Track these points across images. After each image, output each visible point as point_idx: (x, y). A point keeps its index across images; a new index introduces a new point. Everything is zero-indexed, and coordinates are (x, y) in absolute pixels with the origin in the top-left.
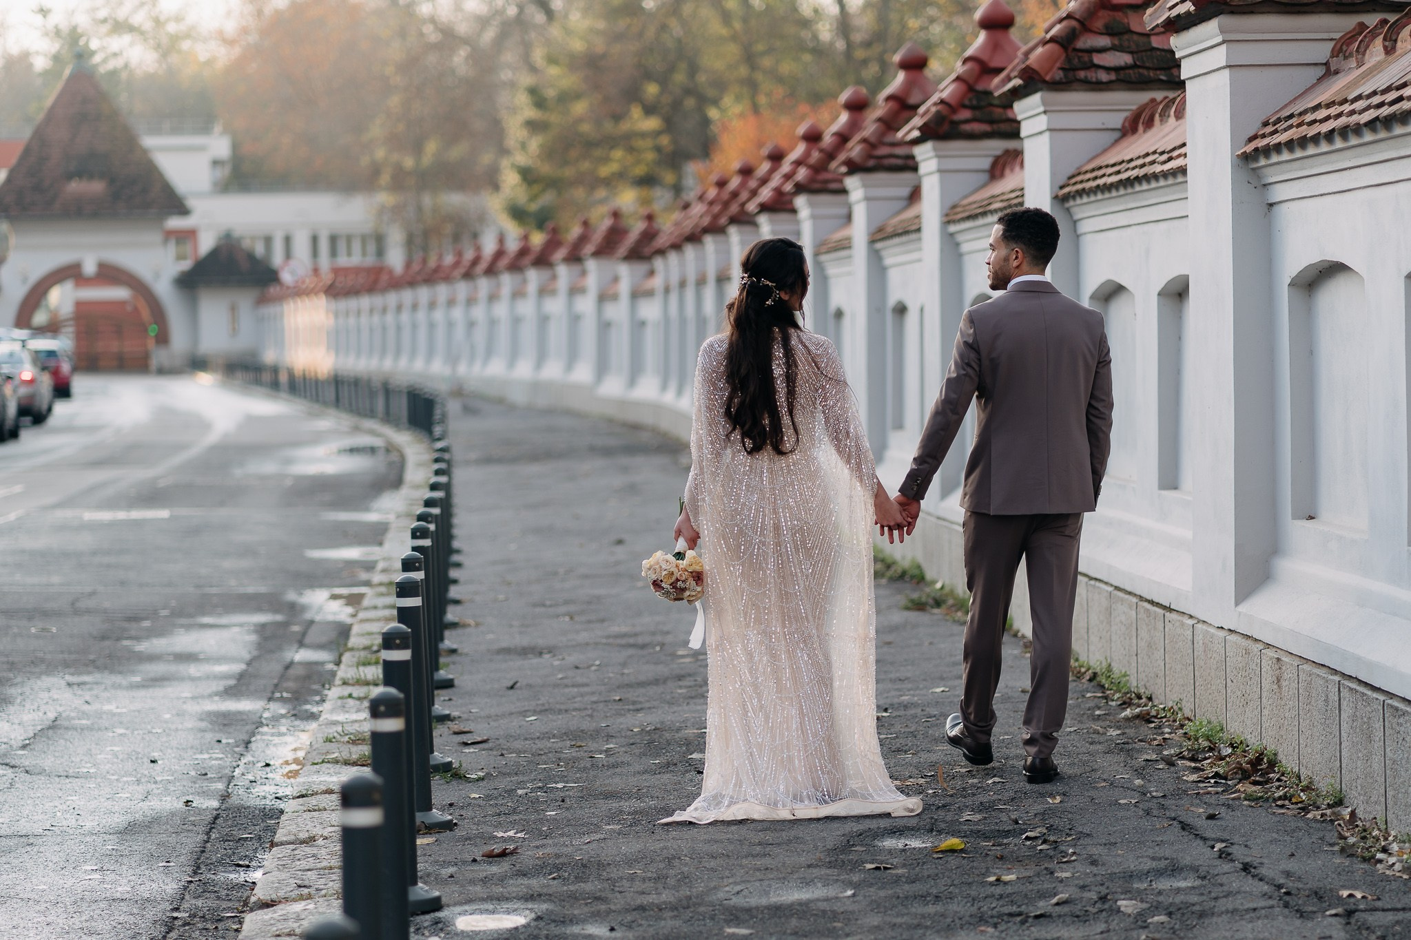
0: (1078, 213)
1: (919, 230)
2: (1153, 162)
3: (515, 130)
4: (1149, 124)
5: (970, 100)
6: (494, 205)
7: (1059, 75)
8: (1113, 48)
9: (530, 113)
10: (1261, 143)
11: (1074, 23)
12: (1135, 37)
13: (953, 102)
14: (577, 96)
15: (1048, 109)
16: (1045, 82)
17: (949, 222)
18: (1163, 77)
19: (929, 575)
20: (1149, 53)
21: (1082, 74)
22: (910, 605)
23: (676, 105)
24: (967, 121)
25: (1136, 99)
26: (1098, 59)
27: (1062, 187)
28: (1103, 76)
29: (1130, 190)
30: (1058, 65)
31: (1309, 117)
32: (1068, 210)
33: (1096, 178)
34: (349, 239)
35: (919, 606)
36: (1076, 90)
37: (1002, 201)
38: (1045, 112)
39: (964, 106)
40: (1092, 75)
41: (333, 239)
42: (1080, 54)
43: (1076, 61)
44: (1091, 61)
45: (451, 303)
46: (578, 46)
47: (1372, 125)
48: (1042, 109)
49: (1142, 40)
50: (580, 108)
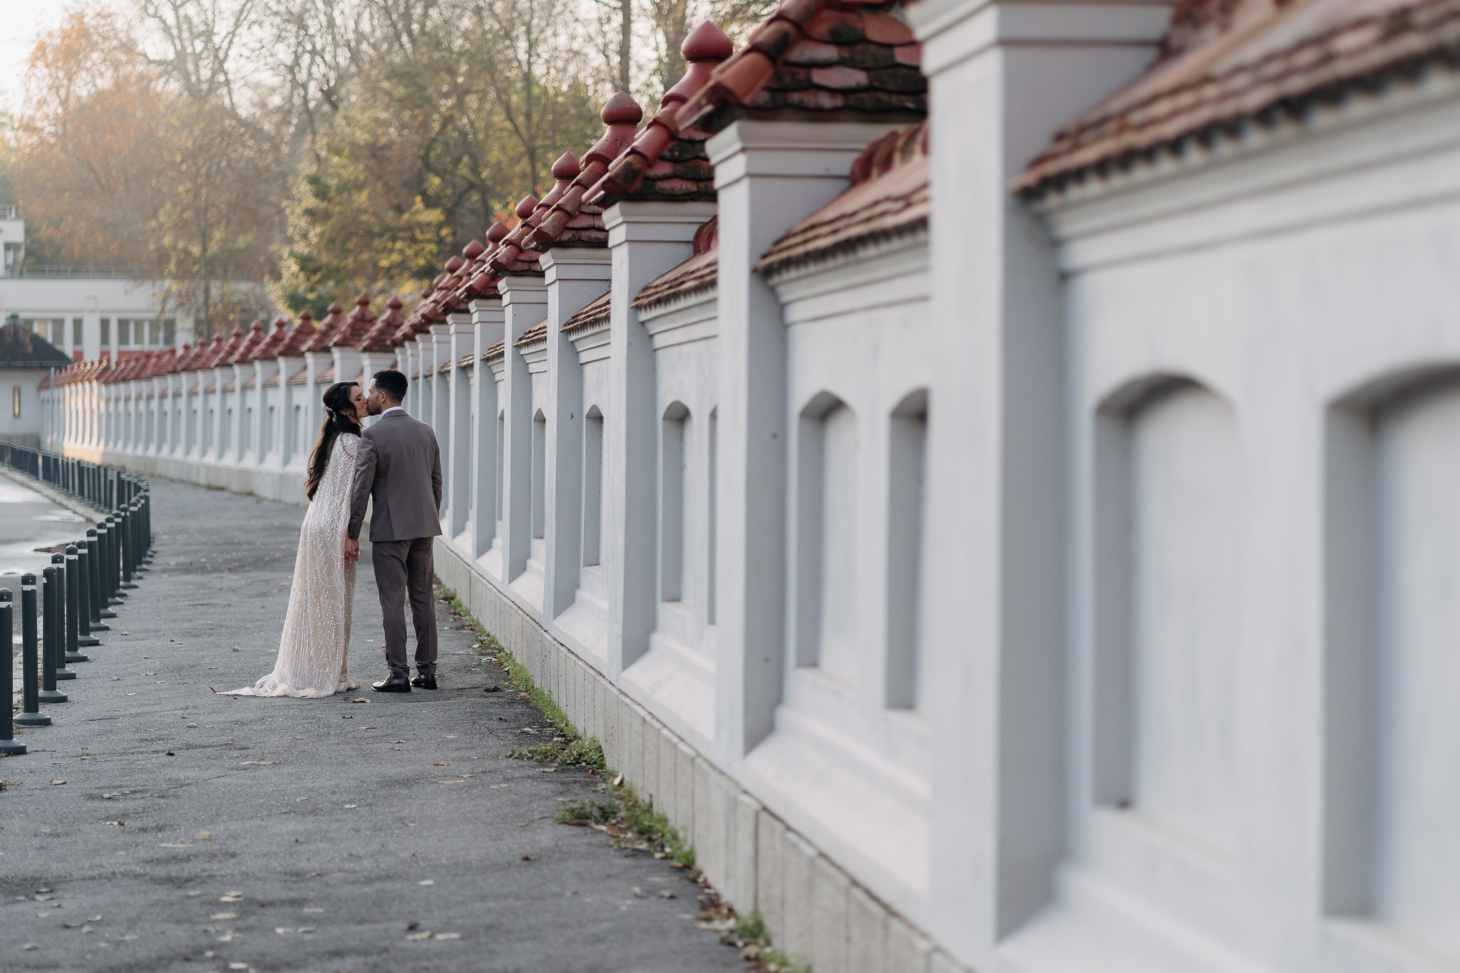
0: (787, 294)
1: (607, 318)
2: (883, 214)
3: (296, 219)
4: (886, 165)
5: (671, 151)
6: (274, 292)
7: (763, 98)
8: (841, 63)
9: (311, 202)
10: (1051, 168)
11: (785, 26)
12: (873, 49)
13: (647, 153)
14: (359, 187)
15: (749, 145)
16: (743, 106)
17: (638, 308)
18: (910, 105)
19: (610, 763)
20: (891, 71)
21: (796, 97)
22: (568, 816)
23: (460, 199)
24: (665, 178)
25: (867, 134)
26: (819, 77)
27: (764, 256)
28: (826, 101)
29: (851, 258)
30: (762, 83)
31: (1137, 117)
32: (773, 290)
33: (806, 242)
34: (139, 324)
35: (580, 819)
36: (787, 120)
37: (696, 278)
38: (743, 150)
39: (663, 159)
40: (810, 99)
41: (123, 324)
42: (795, 70)
43: (787, 79)
44: (809, 79)
45: (209, 391)
46: (362, 137)
47: (1264, 116)
48: (738, 146)
49: (882, 52)
50: (362, 198)
